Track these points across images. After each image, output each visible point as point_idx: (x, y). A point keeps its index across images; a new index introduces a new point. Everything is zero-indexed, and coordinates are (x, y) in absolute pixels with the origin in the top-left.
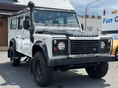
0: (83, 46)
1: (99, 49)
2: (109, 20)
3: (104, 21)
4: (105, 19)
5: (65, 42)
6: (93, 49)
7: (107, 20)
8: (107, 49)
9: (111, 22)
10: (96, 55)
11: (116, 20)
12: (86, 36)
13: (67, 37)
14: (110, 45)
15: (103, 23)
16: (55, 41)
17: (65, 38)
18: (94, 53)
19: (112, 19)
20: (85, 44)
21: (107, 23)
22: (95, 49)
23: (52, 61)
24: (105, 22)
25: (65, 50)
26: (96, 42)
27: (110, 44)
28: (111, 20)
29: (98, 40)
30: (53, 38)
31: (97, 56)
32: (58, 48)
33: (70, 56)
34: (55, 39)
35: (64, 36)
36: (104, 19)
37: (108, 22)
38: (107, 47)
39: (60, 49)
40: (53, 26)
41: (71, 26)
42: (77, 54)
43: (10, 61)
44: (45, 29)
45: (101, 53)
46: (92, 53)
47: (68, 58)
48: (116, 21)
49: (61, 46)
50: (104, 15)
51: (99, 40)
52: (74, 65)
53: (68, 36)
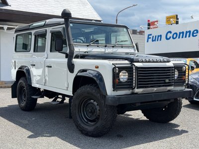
0: (153, 76)
1: (172, 80)
2: (156, 36)
3: (149, 38)
4: (151, 35)
5: (129, 70)
6: (164, 81)
7: (153, 37)
8: (181, 80)
9: (160, 40)
10: (169, 88)
11: (168, 37)
12: (155, 62)
13: (130, 64)
14: (185, 75)
15: (148, 41)
16: (117, 69)
17: (128, 64)
18: (166, 86)
19: (161, 36)
20: (155, 73)
21: (154, 42)
22: (167, 81)
23: (114, 97)
24: (150, 40)
25: (129, 82)
26: (168, 70)
27: (185, 72)
28: (159, 37)
29: (170, 67)
30: (113, 64)
31: (169, 91)
32: (119, 80)
33: (136, 90)
34: (116, 66)
35: (127, 62)
36: (149, 35)
37: (155, 40)
38: (181, 77)
39: (121, 80)
40: (98, 46)
41: (122, 47)
42: (146, 87)
43: (17, 104)
44: (87, 52)
45: (175, 86)
46: (163, 86)
47: (133, 93)
48: (167, 39)
49: (123, 76)
50: (149, 28)
51: (172, 67)
52: (141, 103)
53: (132, 62)
